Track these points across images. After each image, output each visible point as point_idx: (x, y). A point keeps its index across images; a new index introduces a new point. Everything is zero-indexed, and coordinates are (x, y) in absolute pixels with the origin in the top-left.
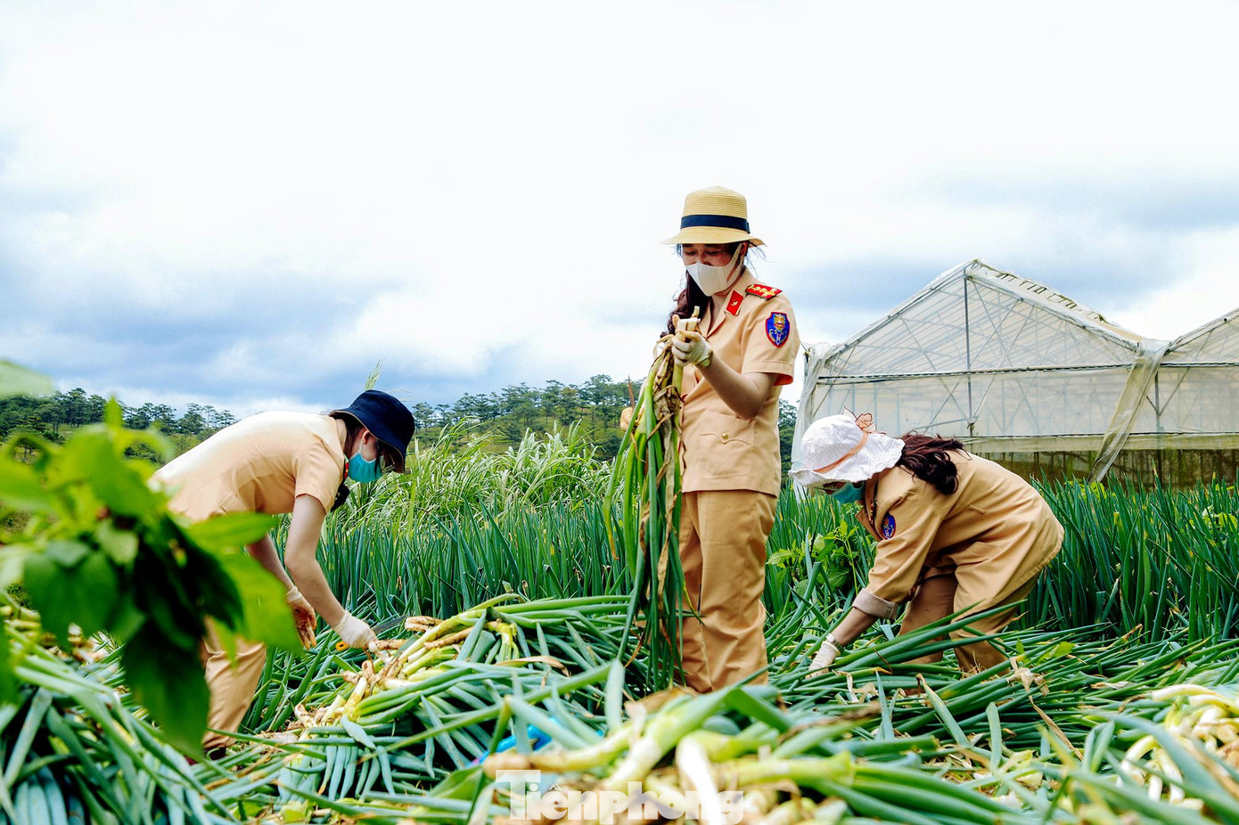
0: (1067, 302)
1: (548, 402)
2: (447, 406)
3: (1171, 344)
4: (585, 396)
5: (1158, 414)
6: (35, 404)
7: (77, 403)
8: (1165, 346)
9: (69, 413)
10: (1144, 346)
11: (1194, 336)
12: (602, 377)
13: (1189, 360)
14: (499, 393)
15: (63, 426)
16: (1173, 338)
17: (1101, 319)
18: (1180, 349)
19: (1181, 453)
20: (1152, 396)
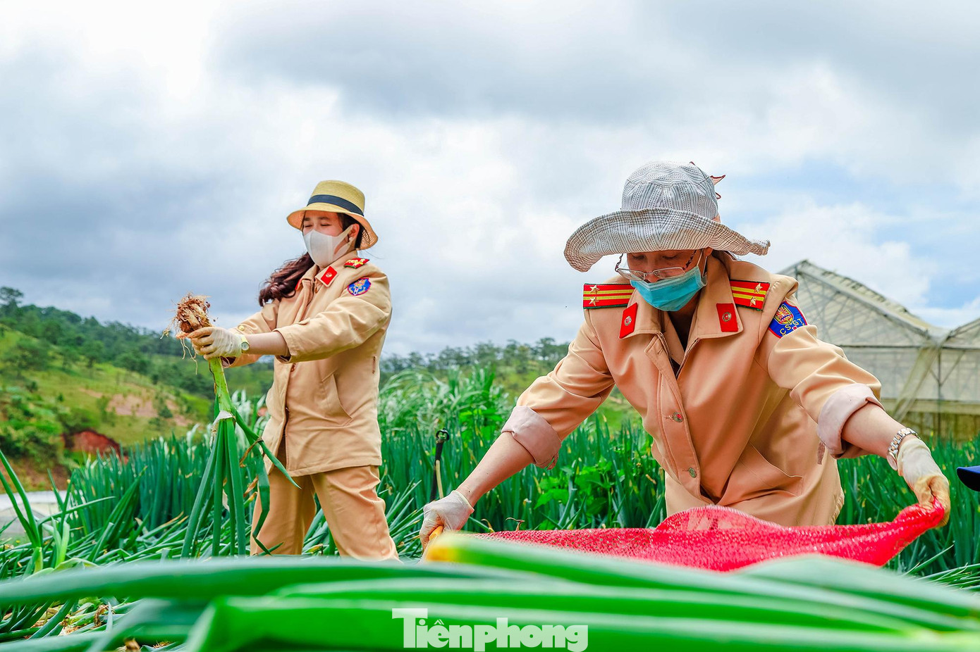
0: (878, 297)
1: (508, 355)
2: (433, 355)
3: (951, 332)
4: (535, 353)
5: (940, 385)
6: (137, 338)
7: (166, 340)
8: (946, 332)
9: (160, 347)
10: (931, 333)
11: (970, 326)
12: (548, 339)
13: (966, 345)
14: (472, 347)
15: (156, 356)
16: (954, 327)
17: (906, 311)
18: (959, 336)
19: (956, 416)
20: (936, 371)
